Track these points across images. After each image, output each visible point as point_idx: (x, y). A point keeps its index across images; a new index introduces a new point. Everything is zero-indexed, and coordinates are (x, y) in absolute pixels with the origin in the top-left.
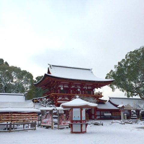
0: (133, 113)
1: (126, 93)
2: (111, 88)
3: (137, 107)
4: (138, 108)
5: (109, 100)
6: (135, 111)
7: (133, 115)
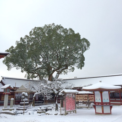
0: (23, 97)
1: (26, 75)
2: (7, 65)
3: (31, 89)
4: (33, 90)
5: (1, 81)
6: (26, 94)
7: (23, 100)
